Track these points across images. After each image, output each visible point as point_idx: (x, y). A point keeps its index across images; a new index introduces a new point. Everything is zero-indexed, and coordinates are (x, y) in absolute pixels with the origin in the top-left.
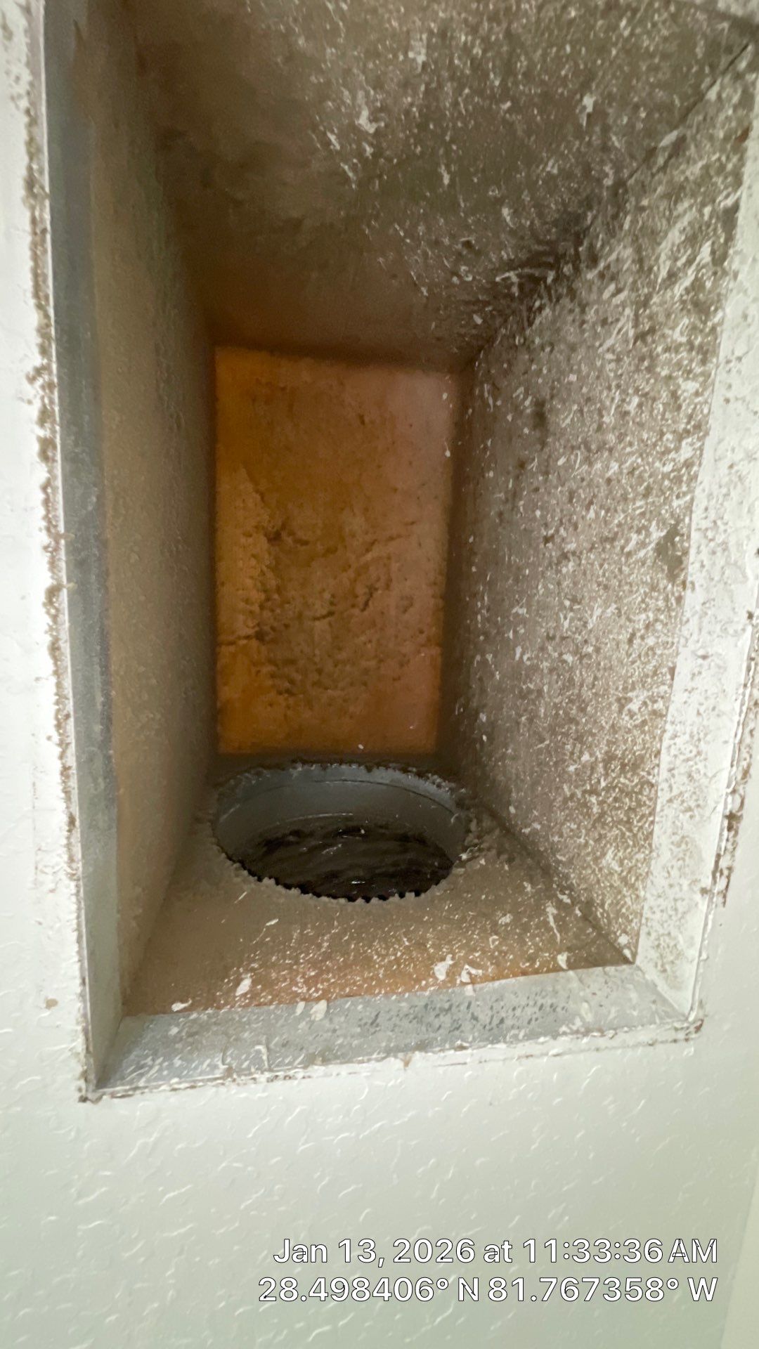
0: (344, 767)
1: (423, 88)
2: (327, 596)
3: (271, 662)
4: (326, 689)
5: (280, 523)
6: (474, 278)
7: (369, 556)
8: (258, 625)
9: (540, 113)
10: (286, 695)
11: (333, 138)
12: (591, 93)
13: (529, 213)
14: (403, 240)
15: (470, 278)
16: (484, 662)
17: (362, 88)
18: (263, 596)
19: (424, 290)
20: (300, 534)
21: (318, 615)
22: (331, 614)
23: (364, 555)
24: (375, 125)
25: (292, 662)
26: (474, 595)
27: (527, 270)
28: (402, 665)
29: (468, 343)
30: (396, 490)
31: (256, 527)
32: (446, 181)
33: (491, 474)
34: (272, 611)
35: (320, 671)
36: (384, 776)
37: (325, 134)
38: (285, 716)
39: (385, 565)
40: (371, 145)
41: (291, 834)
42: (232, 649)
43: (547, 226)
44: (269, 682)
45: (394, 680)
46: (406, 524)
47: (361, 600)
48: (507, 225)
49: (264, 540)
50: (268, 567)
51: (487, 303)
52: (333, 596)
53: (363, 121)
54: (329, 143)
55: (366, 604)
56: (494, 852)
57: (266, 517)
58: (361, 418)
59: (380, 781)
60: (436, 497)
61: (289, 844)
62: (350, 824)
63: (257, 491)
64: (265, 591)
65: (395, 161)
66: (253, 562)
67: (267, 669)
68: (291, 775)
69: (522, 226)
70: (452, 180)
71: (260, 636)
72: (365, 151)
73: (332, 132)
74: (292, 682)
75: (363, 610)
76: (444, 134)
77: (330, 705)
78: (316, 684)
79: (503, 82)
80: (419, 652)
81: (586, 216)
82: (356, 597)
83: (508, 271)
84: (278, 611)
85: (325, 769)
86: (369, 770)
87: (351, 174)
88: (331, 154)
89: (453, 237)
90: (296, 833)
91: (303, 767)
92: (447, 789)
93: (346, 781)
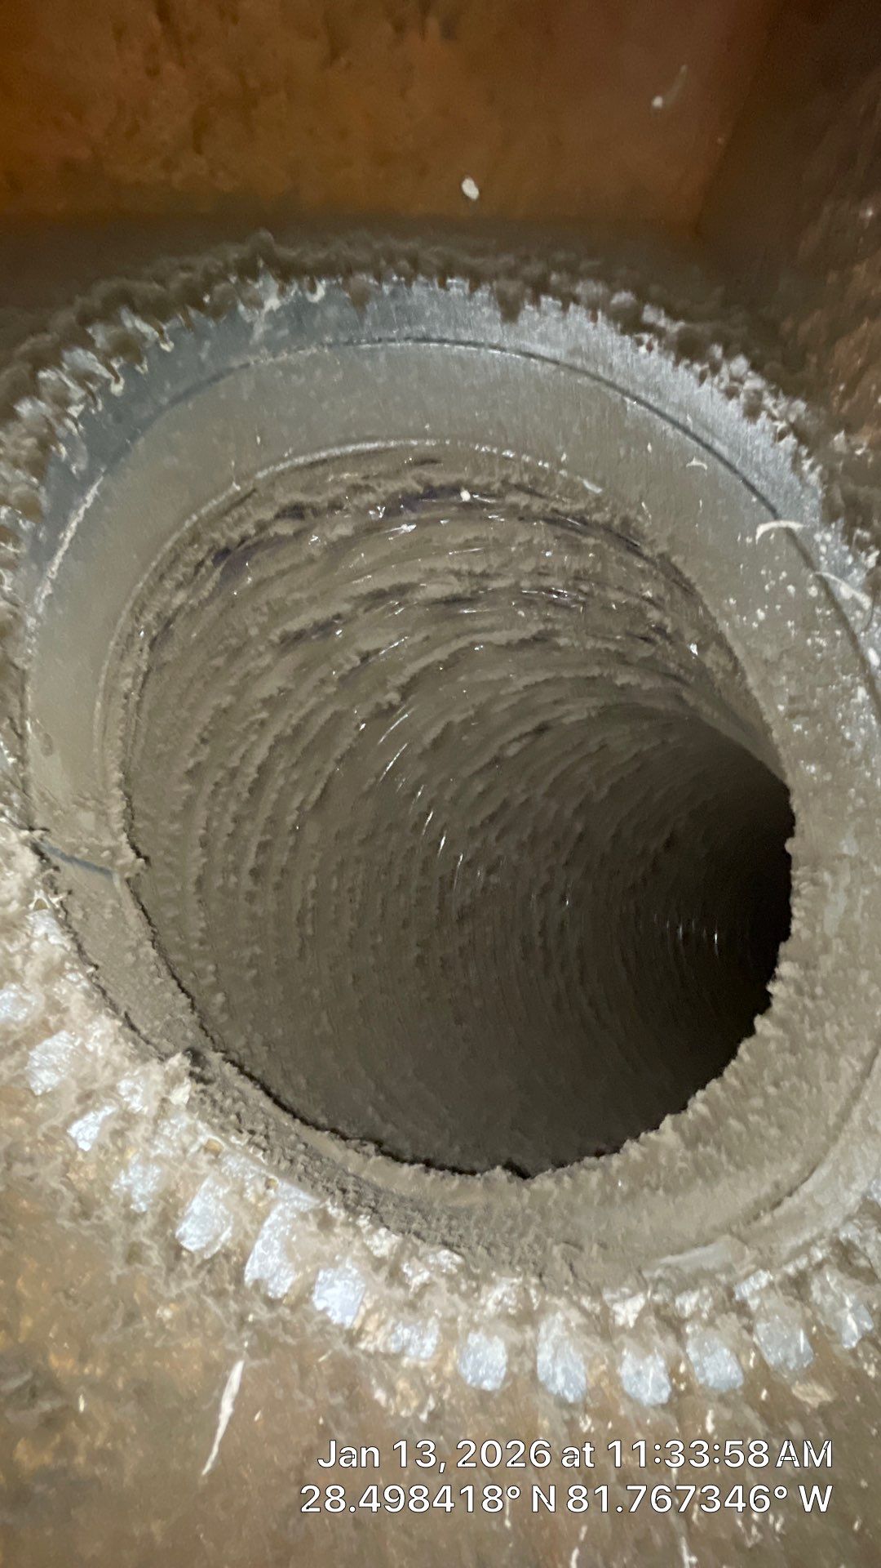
0: (420, 289)
41: (279, 519)
85: (358, 299)
86: (510, 311)
91: (282, 292)
92: (781, 425)
93: (426, 339)
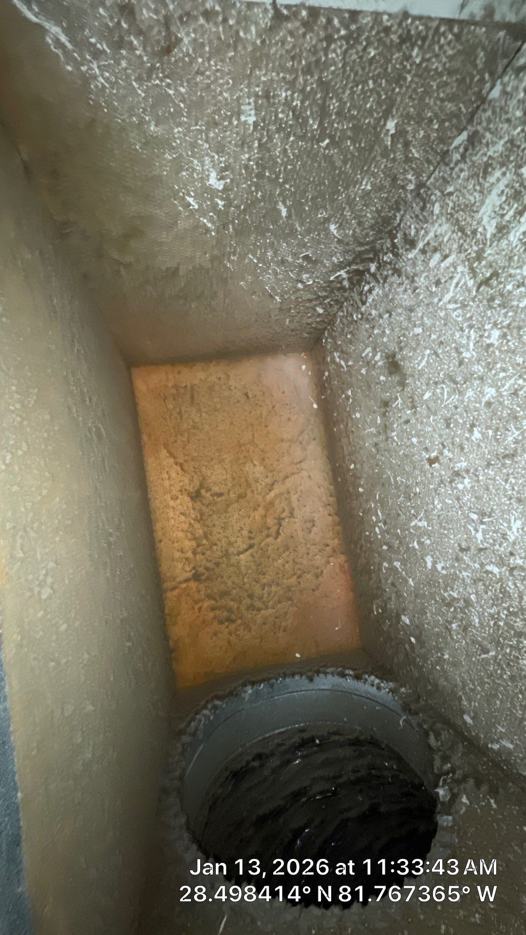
0: (288, 680)
1: (256, 145)
2: (245, 533)
3: (209, 597)
4: (259, 610)
5: (198, 484)
6: (314, 281)
7: (272, 494)
8: (194, 568)
9: (354, 142)
10: (227, 623)
11: (191, 200)
12: (393, 116)
13: (351, 224)
14: (257, 265)
15: (311, 282)
16: (393, 569)
17: (208, 155)
18: (194, 543)
19: (277, 298)
20: (216, 489)
21: (241, 550)
22: (251, 546)
23: (268, 494)
24: (222, 182)
25: (225, 594)
26: (367, 512)
27: (354, 267)
28: (317, 576)
29: (315, 328)
30: (282, 440)
31: (181, 491)
32: (284, 213)
33: (358, 415)
34: (203, 554)
35: (251, 596)
36: (326, 682)
37: (183, 199)
38: (229, 642)
39: (286, 499)
40: (222, 199)
41: (254, 760)
42: (176, 593)
43: (366, 231)
44: (212, 615)
45: (314, 590)
46: (297, 464)
47: (273, 531)
48: (335, 237)
49: (187, 499)
50: (195, 520)
51: (326, 297)
52: (250, 532)
53: (214, 182)
54: (189, 205)
55: (278, 533)
56: (471, 782)
57: (187, 482)
58: (246, 395)
59: (323, 687)
60: (314, 439)
61: (254, 769)
62: (306, 736)
63: (176, 464)
64: (195, 539)
65: (242, 207)
66: (183, 518)
67: (207, 604)
68: (244, 698)
69: (346, 235)
70: (289, 211)
71: (196, 577)
72: (218, 204)
73: (190, 196)
74: (230, 610)
75: (276, 538)
76: (278, 177)
77: (264, 624)
78: (251, 607)
79: (321, 124)
80: (328, 562)
81: (396, 216)
82: (269, 528)
83: (339, 271)
84: (208, 553)
85: (272, 686)
86: (311, 680)
87: (209, 225)
88: (192, 213)
89: (295, 255)
90: (259, 756)
91: (252, 688)
92: (387, 690)
93: (292, 692)
